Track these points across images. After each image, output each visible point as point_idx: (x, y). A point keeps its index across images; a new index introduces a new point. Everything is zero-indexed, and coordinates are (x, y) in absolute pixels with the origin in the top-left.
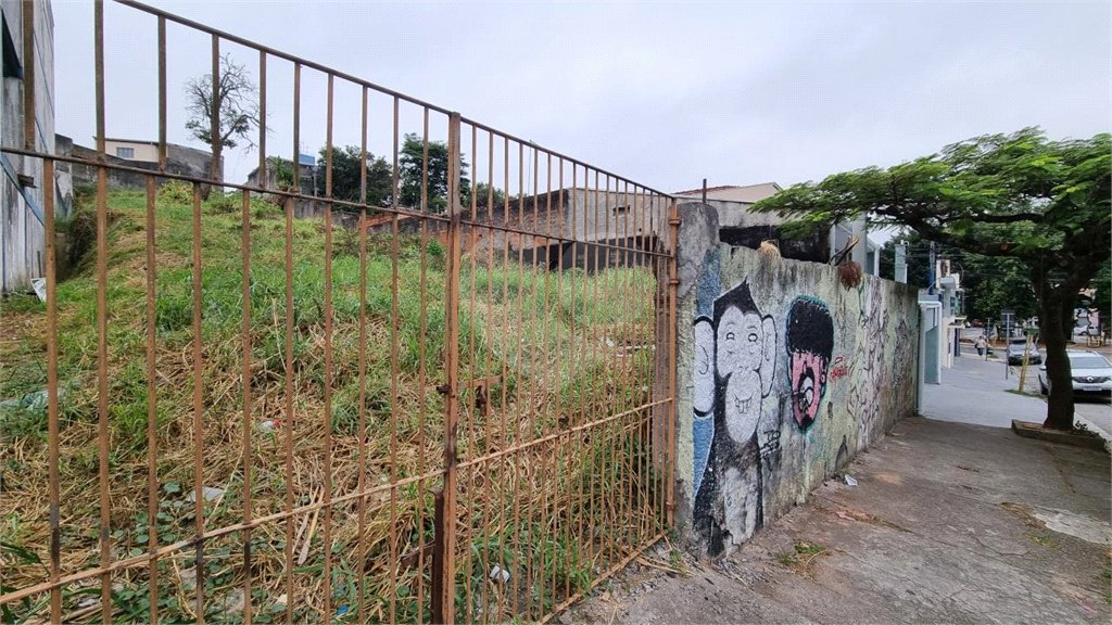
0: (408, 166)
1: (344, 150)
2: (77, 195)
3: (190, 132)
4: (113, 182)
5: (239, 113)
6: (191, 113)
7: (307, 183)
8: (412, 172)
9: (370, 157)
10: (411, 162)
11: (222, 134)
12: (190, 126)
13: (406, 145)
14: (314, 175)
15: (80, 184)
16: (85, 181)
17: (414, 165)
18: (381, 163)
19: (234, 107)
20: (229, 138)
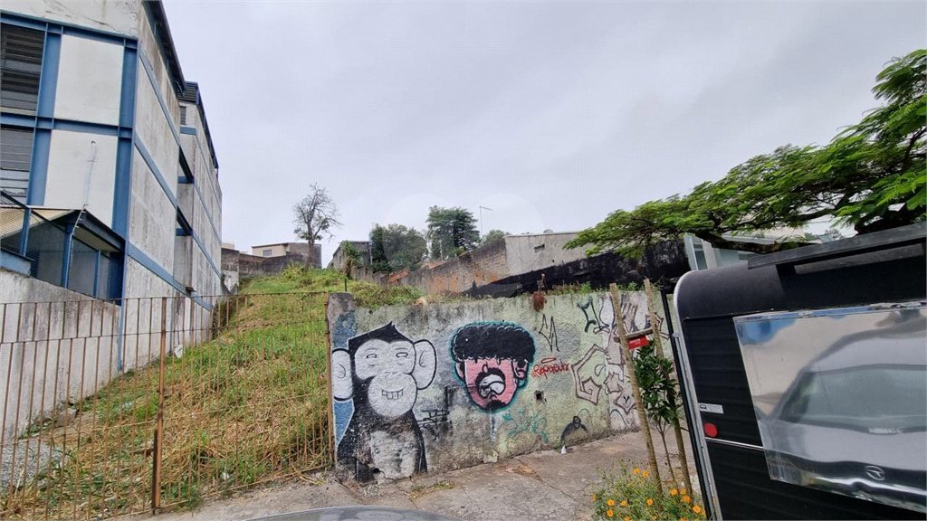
0: (435, 229)
1: (387, 228)
2: (241, 284)
3: (296, 235)
4: (260, 272)
5: (324, 217)
6: (296, 223)
7: (365, 254)
8: (438, 232)
9: (404, 229)
10: (436, 225)
11: (314, 233)
12: (296, 231)
13: (431, 215)
14: (370, 248)
15: (243, 277)
16: (246, 274)
17: (439, 227)
18: (412, 232)
19: (321, 214)
20: (318, 234)
